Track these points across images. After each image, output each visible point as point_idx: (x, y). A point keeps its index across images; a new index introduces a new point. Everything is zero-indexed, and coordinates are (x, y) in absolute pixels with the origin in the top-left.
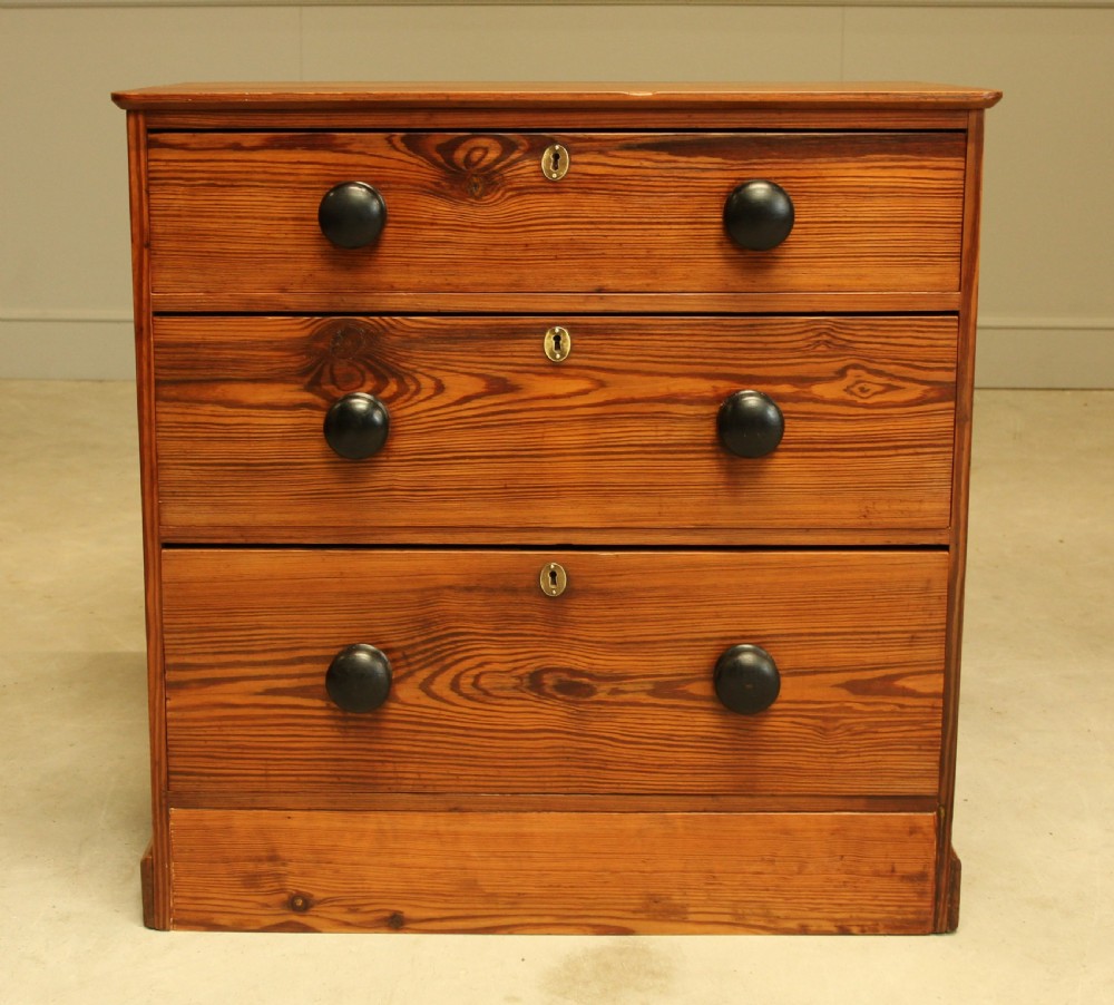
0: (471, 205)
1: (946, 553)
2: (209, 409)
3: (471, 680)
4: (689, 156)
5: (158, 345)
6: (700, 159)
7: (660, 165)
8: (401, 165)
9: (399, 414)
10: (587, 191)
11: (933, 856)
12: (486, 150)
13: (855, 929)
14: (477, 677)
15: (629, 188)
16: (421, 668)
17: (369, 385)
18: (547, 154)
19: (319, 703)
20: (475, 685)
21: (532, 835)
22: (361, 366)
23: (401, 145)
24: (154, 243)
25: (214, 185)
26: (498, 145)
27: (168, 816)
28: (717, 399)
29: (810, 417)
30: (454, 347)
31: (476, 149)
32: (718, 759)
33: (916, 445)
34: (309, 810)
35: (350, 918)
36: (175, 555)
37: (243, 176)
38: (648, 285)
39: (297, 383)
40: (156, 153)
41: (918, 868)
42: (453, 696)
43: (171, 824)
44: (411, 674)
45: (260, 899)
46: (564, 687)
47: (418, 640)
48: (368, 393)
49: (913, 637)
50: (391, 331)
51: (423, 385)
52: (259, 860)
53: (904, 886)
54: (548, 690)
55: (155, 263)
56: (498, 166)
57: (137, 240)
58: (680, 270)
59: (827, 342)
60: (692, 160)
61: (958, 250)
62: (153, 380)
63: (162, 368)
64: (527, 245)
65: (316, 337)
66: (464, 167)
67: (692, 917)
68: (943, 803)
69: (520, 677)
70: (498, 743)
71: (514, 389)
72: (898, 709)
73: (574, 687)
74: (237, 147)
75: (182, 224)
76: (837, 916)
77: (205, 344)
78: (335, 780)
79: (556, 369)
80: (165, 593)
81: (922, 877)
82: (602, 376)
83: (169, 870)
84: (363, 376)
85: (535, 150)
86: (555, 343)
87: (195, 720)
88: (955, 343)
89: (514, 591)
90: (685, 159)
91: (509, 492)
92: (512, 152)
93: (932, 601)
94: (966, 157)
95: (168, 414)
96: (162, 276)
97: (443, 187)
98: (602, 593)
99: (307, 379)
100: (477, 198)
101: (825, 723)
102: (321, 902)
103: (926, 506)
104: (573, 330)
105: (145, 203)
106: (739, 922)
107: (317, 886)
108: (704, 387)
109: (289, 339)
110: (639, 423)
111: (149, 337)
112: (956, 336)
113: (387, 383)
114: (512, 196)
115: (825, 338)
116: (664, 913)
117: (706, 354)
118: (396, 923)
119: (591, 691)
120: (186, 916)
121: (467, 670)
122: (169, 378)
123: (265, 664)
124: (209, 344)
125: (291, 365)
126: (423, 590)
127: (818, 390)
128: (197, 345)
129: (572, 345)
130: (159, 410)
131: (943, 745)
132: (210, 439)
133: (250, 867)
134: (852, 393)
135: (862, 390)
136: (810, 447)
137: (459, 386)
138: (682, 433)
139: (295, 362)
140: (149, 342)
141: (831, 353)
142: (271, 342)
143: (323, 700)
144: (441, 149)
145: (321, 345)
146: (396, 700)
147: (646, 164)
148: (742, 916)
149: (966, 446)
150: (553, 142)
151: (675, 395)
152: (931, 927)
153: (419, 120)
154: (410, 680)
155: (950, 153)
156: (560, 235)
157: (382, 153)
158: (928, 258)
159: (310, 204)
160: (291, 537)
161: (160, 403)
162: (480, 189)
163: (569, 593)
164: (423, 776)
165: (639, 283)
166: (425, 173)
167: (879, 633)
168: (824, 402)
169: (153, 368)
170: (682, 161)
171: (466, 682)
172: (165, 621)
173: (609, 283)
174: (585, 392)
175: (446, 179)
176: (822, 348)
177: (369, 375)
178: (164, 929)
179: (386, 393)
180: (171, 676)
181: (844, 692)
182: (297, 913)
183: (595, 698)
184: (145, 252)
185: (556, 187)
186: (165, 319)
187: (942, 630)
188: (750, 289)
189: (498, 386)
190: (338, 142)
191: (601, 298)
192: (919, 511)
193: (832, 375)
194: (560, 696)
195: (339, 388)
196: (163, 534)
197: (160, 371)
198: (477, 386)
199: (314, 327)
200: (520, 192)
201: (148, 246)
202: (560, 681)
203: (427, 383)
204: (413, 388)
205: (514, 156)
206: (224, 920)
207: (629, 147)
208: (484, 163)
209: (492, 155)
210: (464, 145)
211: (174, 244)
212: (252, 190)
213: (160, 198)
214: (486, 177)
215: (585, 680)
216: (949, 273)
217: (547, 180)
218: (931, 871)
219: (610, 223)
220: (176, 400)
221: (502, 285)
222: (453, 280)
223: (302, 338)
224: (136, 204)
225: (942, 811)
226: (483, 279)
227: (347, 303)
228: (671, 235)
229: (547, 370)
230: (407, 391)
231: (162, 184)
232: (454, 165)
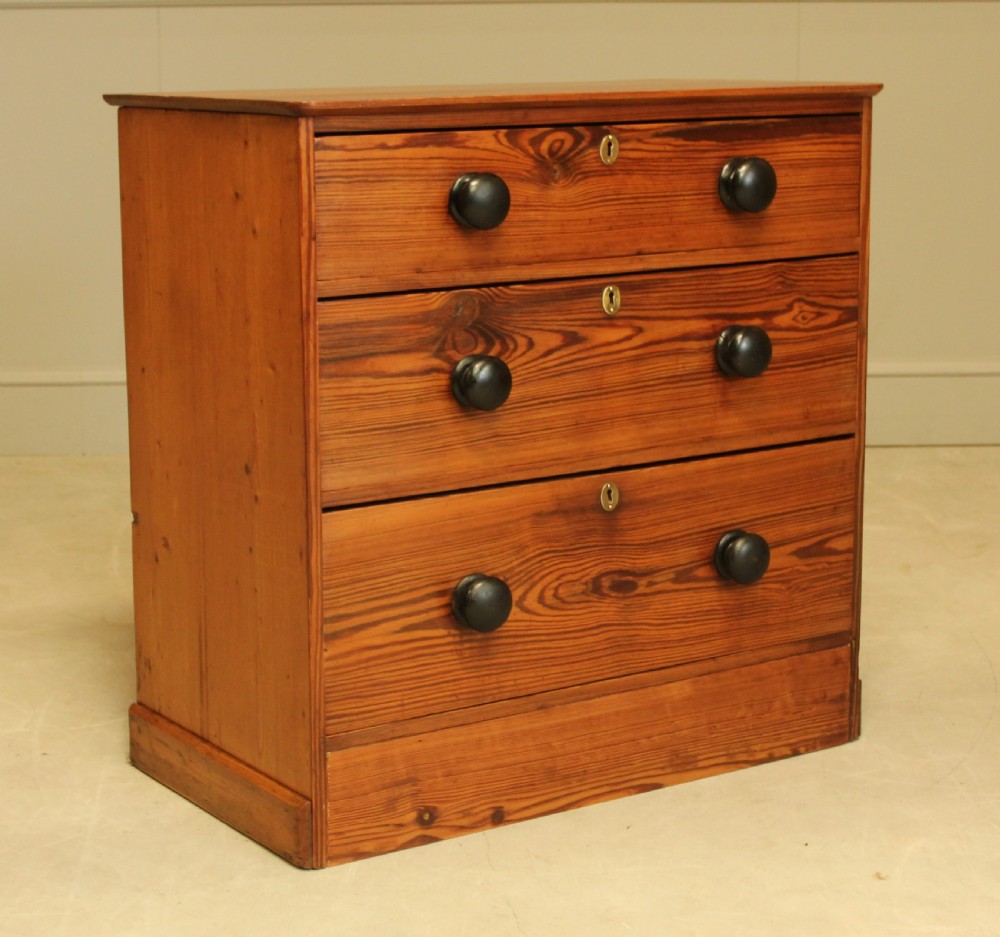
0: (553, 188)
1: (853, 439)
2: (360, 381)
3: (552, 592)
4: (695, 140)
5: (322, 327)
6: (703, 142)
7: (678, 148)
8: (504, 157)
10: (629, 172)
11: (849, 679)
12: (562, 142)
13: (802, 749)
14: (557, 589)
15: (658, 168)
16: (517, 587)
17: (482, 347)
18: (603, 143)
19: (442, 632)
20: (555, 596)
22: (475, 332)
23: (504, 140)
24: (319, 236)
26: (571, 137)
27: (326, 759)
28: (714, 335)
30: (541, 309)
31: (555, 141)
34: (436, 730)
35: (463, 822)
36: (333, 517)
37: (387, 172)
38: (671, 246)
39: (427, 351)
40: (321, 155)
41: (838, 693)
42: (539, 607)
43: (328, 766)
45: (395, 820)
46: (617, 587)
47: (516, 563)
49: (835, 508)
50: (497, 299)
51: (519, 343)
52: (396, 785)
53: (832, 707)
54: (605, 591)
55: (320, 253)
56: (571, 154)
58: (691, 232)
59: (782, 282)
60: (697, 143)
62: (318, 360)
63: (324, 347)
64: (590, 219)
65: (442, 309)
66: (547, 157)
67: (701, 764)
68: (854, 635)
69: (586, 584)
71: (582, 340)
72: (826, 566)
73: (622, 585)
74: (384, 147)
75: (342, 217)
76: (792, 741)
77: (358, 324)
78: (454, 698)
79: (610, 321)
80: (325, 553)
81: (843, 697)
82: (640, 323)
83: (326, 810)
84: (476, 341)
85: (595, 142)
86: (610, 299)
87: (347, 666)
88: (856, 276)
89: (583, 509)
90: (693, 143)
91: (579, 427)
92: (580, 142)
93: (846, 477)
94: (860, 133)
95: (329, 389)
96: (325, 265)
97: (534, 174)
98: (643, 503)
99: (435, 347)
100: (556, 182)
101: (783, 585)
103: (843, 404)
104: (623, 287)
105: (313, 200)
107: (441, 798)
108: (707, 325)
109: (423, 313)
110: (662, 359)
111: (315, 320)
112: (857, 271)
113: (493, 344)
114: (580, 180)
115: (781, 279)
117: (708, 299)
118: (496, 818)
119: (634, 586)
120: (337, 850)
121: (550, 584)
122: (330, 357)
123: (401, 604)
124: (361, 322)
125: (423, 335)
127: (777, 320)
128: (352, 325)
129: (621, 299)
130: (322, 386)
131: (853, 589)
132: (362, 409)
133: (390, 793)
134: (797, 321)
135: (803, 318)
137: (544, 341)
138: (693, 364)
139: (432, 331)
140: (315, 325)
141: (785, 290)
142: (407, 317)
143: (444, 628)
144: (531, 143)
145: (446, 316)
147: (669, 148)
148: (734, 755)
150: (607, 133)
151: (688, 334)
152: (847, 737)
153: (517, 117)
157: (491, 148)
159: (437, 194)
160: (422, 488)
161: (323, 380)
162: (558, 173)
163: (619, 507)
164: (518, 682)
165: (665, 245)
166: (522, 163)
167: (815, 507)
168: (782, 329)
169: (318, 349)
170: (691, 144)
171: (549, 594)
172: (324, 578)
173: (644, 246)
174: (629, 338)
175: (535, 167)
176: (779, 287)
177: (481, 339)
178: (322, 867)
179: (493, 353)
180: (328, 629)
181: (794, 559)
182: (426, 826)
183: (637, 592)
184: (313, 243)
185: (610, 170)
186: (327, 304)
187: (851, 500)
189: (571, 339)
190: (458, 139)
191: (641, 259)
192: (838, 408)
193: (785, 308)
194: (614, 594)
195: (458, 352)
196: (325, 500)
197: (323, 351)
198: (555, 340)
199: (440, 300)
200: (585, 175)
201: (315, 239)
202: (614, 581)
203: (522, 342)
204: (512, 346)
205: (582, 146)
206: (368, 847)
207: (658, 135)
208: (561, 152)
209: (567, 145)
210: (547, 138)
211: (335, 236)
212: (396, 184)
213: (323, 194)
214: (562, 164)
215: (630, 578)
216: (851, 223)
217: (603, 165)
218: (848, 691)
219: (646, 197)
220: (336, 376)
221: (575, 254)
222: (541, 252)
223: (430, 311)
225: (853, 642)
227: (464, 277)
228: (684, 205)
229: (605, 322)
230: (508, 349)
231: (327, 183)
232: (541, 156)
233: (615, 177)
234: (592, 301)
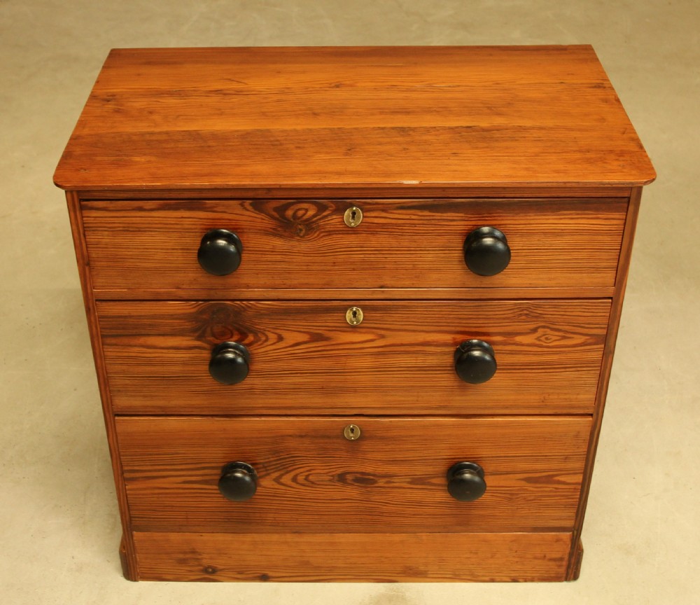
0: (298, 241)
1: (591, 419)
2: (136, 349)
3: (304, 477)
4: (442, 213)
5: (101, 317)
6: (449, 214)
7: (423, 218)
8: (250, 219)
9: (256, 351)
10: (374, 233)
11: (568, 550)
12: (307, 210)
13: (521, 580)
14: (308, 476)
15: (403, 231)
16: (274, 472)
17: (236, 338)
18: (348, 213)
20: (306, 479)
21: (340, 543)
22: (230, 328)
23: (250, 208)
24: (92, 263)
25: (128, 231)
26: (314, 207)
27: (132, 536)
28: (455, 344)
29: (512, 353)
30: (289, 318)
31: (299, 210)
32: (448, 511)
33: (578, 366)
34: (213, 533)
35: (239, 576)
36: (123, 420)
37: (147, 225)
38: (413, 284)
39: (189, 336)
40: (86, 213)
41: (558, 556)
42: (294, 484)
43: (135, 538)
44: (269, 474)
45: (189, 569)
46: (357, 480)
47: (272, 459)
48: (235, 341)
49: (567, 458)
50: (249, 309)
51: (270, 337)
52: (185, 553)
53: (551, 563)
54: (350, 482)
55: (94, 273)
56: (315, 219)
57: (81, 261)
58: (435, 276)
59: (526, 314)
60: (443, 215)
61: (616, 264)
62: (100, 335)
63: (104, 328)
64: (334, 263)
65: (201, 312)
66: (292, 220)
67: (431, 576)
68: (576, 528)
69: (332, 476)
70: (319, 505)
71: (327, 339)
72: (554, 490)
73: (364, 480)
74: (141, 209)
75: (109, 252)
76: (512, 575)
77: (131, 317)
78: (227, 520)
79: (354, 329)
80: (119, 438)
81: (561, 559)
82: (383, 332)
83: (135, 557)
84: (232, 333)
85: (340, 210)
86: (353, 316)
87: (143, 494)
88: (608, 314)
89: (329, 437)
90: (439, 214)
91: (325, 390)
92: (325, 211)
93: (580, 441)
94: (627, 212)
95: (111, 352)
96: (100, 280)
97: (278, 231)
98: (382, 438)
99: (197, 334)
100: (301, 237)
101: (511, 496)
102: (221, 570)
103: (581, 397)
104: (364, 308)
105: (83, 241)
106: (456, 577)
107: (219, 562)
108: (448, 338)
109: (183, 314)
110: (405, 356)
111: (95, 313)
112: (609, 311)
113: (247, 336)
114: (324, 236)
115: (525, 312)
116: (413, 573)
117: (449, 321)
118: (264, 578)
119: (375, 482)
120: (146, 575)
121: (301, 473)
122: (110, 334)
123: (182, 470)
124: (133, 316)
125: (186, 327)
126: (273, 437)
127: (518, 339)
128: (125, 317)
129: (364, 316)
130: (105, 350)
131: (579, 504)
133: (181, 556)
134: (540, 340)
135: (547, 339)
136: (512, 367)
137: (291, 338)
138: (432, 361)
139: (188, 325)
140: (95, 316)
141: (529, 320)
142: (172, 315)
143: (216, 486)
144: (276, 209)
145: (204, 317)
146: (260, 486)
147: (413, 217)
148: (459, 575)
149: (608, 367)
150: (352, 205)
151: (428, 342)
152: (563, 578)
153: (261, 193)
154: (267, 477)
155: (616, 210)
156: (357, 257)
157: (238, 212)
158: (597, 269)
159: (195, 242)
161: (105, 347)
162: (304, 232)
163: (362, 438)
164: (277, 519)
165: (407, 283)
166: (267, 223)
167: (546, 456)
168: (523, 345)
169: (99, 329)
170: (438, 215)
171: (301, 478)
172: (121, 451)
173: (388, 283)
174: (371, 341)
175: (281, 227)
176: (523, 317)
177: (235, 332)
178: (135, 580)
179: (246, 341)
180: (127, 475)
181: (523, 483)
182: (209, 574)
183: (376, 485)
184: (87, 268)
185: (354, 231)
186: (104, 304)
187: (584, 455)
188: (479, 286)
189: (316, 338)
190: (208, 206)
191: (383, 291)
192: (576, 398)
193: (529, 331)
194: (357, 485)
195: (217, 339)
196: (115, 410)
197: (103, 330)
198: (305, 337)
199: (199, 307)
200: (330, 233)
201: (88, 264)
202: (356, 477)
203: (272, 337)
204: (264, 338)
205: (325, 214)
206: (169, 577)
207: (402, 208)
208: (306, 217)
209: (311, 213)
210: (292, 207)
211: (105, 263)
212: (153, 233)
213: (92, 238)
214: (307, 225)
215: (372, 477)
216: (609, 277)
217: (348, 227)
218: (566, 557)
219: (389, 250)
220: (116, 345)
221: (318, 284)
222: (288, 282)
223: (191, 313)
224: (78, 242)
225: (575, 532)
226: (306, 281)
227: (220, 294)
228: (430, 257)
229: (348, 329)
230: (260, 340)
231: (93, 230)
232: (286, 219)
233: (359, 235)
234: (338, 316)
